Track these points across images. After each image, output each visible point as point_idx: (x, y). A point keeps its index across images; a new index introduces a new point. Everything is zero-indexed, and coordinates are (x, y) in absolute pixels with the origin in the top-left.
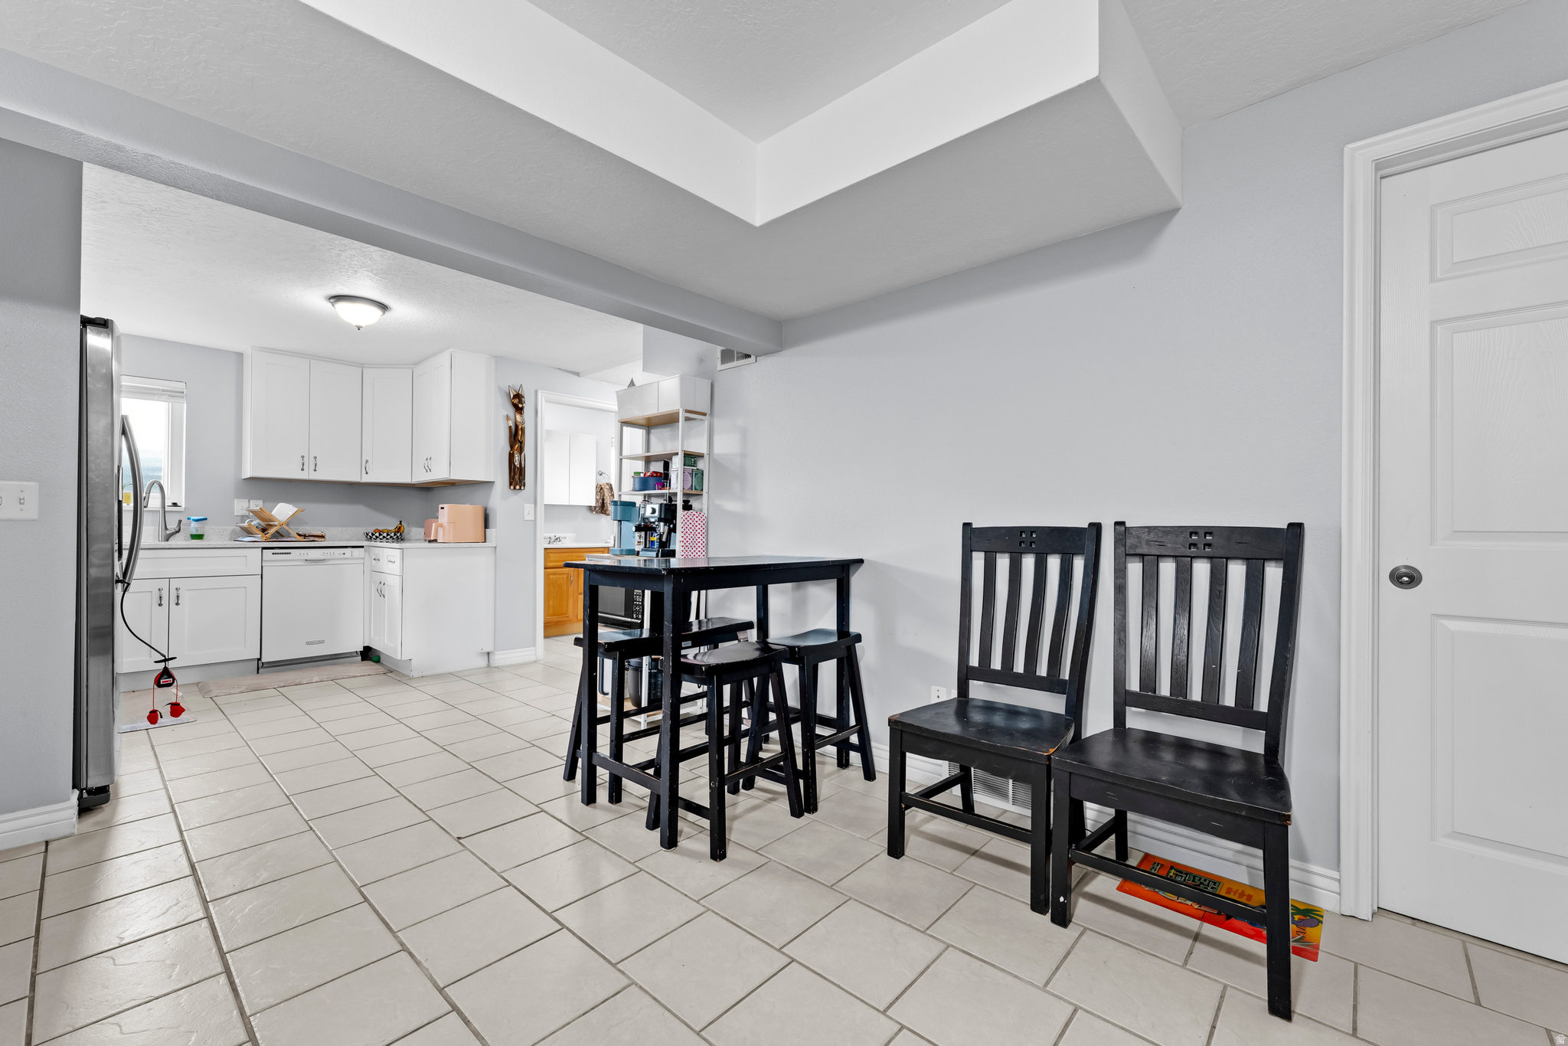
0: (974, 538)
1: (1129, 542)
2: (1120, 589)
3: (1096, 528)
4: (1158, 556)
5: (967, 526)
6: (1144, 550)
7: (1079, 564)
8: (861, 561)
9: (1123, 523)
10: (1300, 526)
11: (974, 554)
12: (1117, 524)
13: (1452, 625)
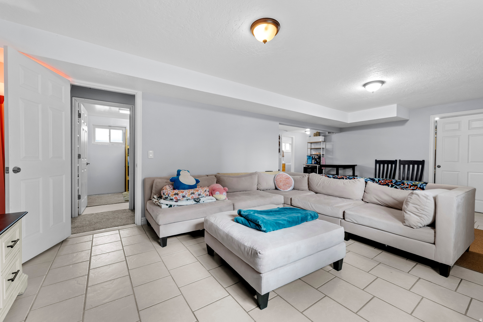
0: (377, 162)
1: (401, 162)
2: (400, 168)
3: (396, 161)
4: (405, 164)
5: (376, 160)
6: (403, 163)
7: (394, 165)
8: (357, 165)
9: (400, 160)
10: (424, 160)
11: (377, 164)
12: (399, 160)
13: (444, 172)
